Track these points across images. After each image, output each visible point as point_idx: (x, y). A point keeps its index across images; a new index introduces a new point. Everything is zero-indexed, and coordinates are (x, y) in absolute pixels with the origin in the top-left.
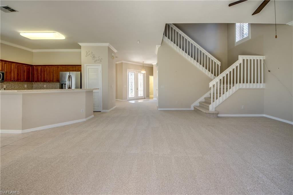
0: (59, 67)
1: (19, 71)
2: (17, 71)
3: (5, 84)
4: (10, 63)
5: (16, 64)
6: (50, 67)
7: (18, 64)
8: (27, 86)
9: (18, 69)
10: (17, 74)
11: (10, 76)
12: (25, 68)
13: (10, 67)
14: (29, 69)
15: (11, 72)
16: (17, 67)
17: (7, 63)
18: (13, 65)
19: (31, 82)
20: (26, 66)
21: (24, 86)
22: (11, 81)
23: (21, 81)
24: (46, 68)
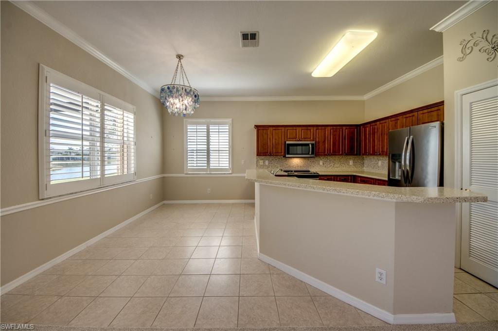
0: (398, 119)
1: (336, 138)
2: (333, 138)
3: (321, 160)
4: (323, 128)
5: (332, 128)
6: (384, 121)
7: (334, 128)
8: (354, 162)
9: (334, 135)
10: (333, 142)
11: (323, 147)
12: (346, 132)
13: (323, 133)
14: (353, 133)
15: (325, 141)
16: (334, 131)
17: (320, 128)
18: (328, 130)
19: (356, 155)
20: (348, 127)
21: (349, 163)
22: (325, 155)
23: (339, 155)
24: (376, 127)
